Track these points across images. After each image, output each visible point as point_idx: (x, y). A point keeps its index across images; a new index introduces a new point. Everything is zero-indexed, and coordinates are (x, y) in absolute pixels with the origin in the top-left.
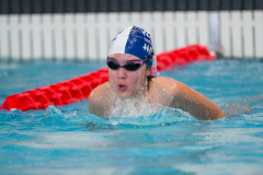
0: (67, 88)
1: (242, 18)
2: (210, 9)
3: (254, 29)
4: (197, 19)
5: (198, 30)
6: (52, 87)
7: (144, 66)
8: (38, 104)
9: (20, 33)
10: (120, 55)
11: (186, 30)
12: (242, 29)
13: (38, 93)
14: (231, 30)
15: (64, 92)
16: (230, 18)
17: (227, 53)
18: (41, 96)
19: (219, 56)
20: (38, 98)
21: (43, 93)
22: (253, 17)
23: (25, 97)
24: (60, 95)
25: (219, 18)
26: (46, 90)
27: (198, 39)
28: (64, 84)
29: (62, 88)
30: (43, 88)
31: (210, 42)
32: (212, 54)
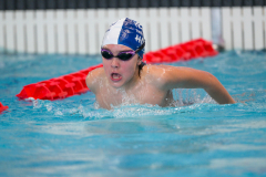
0: (79, 79)
1: (243, 14)
2: (212, 5)
3: (253, 24)
5: (201, 25)
6: (65, 78)
7: (136, 56)
8: (53, 94)
9: (35, 28)
10: (113, 45)
11: (190, 25)
12: (242, 24)
13: (52, 84)
14: (232, 24)
15: (76, 82)
17: (228, 47)
18: (55, 86)
19: (221, 49)
20: (53, 88)
21: (57, 84)
23: (42, 87)
24: (72, 85)
25: (221, 14)
26: (59, 80)
27: (201, 33)
28: (76, 75)
29: (75, 79)
30: (57, 78)
31: (213, 37)
32: (215, 47)
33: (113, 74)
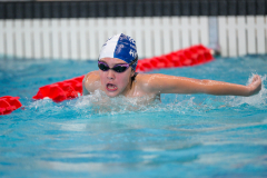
1: (236, 22)
2: (209, 14)
3: (246, 32)
4: (199, 22)
7: (130, 69)
10: (109, 59)
11: (190, 32)
12: (237, 32)
14: (227, 32)
16: (227, 22)
17: (224, 54)
19: (218, 54)
22: (246, 22)
25: (217, 23)
27: (200, 39)
31: (210, 43)
32: (212, 52)
33: (108, 85)
